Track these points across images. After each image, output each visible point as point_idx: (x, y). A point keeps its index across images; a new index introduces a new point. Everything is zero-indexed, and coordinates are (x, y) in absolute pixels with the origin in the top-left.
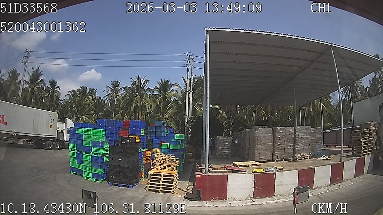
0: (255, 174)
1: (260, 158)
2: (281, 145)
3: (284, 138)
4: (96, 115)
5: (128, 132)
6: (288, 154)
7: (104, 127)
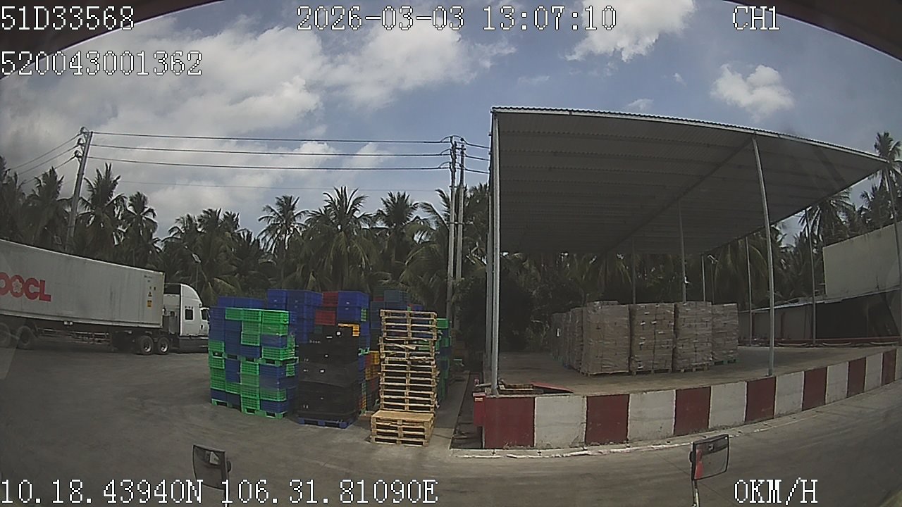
0: (587, 397)
1: (604, 366)
2: (646, 341)
3: (654, 326)
6: (663, 359)
7: (284, 306)
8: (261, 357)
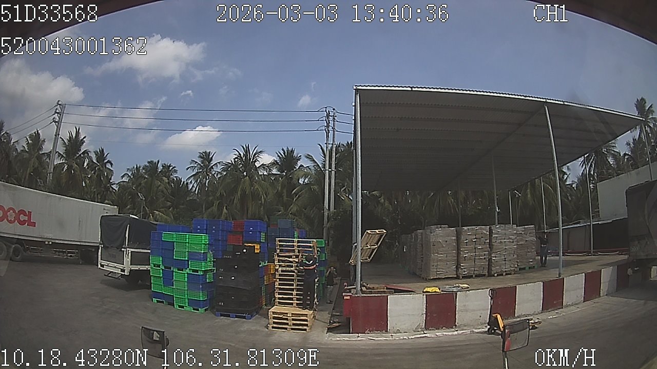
0: (426, 295)
1: (438, 273)
2: (469, 254)
3: (474, 243)
4: (174, 209)
5: (241, 237)
6: (481, 267)
7: (205, 231)
8: (188, 267)
